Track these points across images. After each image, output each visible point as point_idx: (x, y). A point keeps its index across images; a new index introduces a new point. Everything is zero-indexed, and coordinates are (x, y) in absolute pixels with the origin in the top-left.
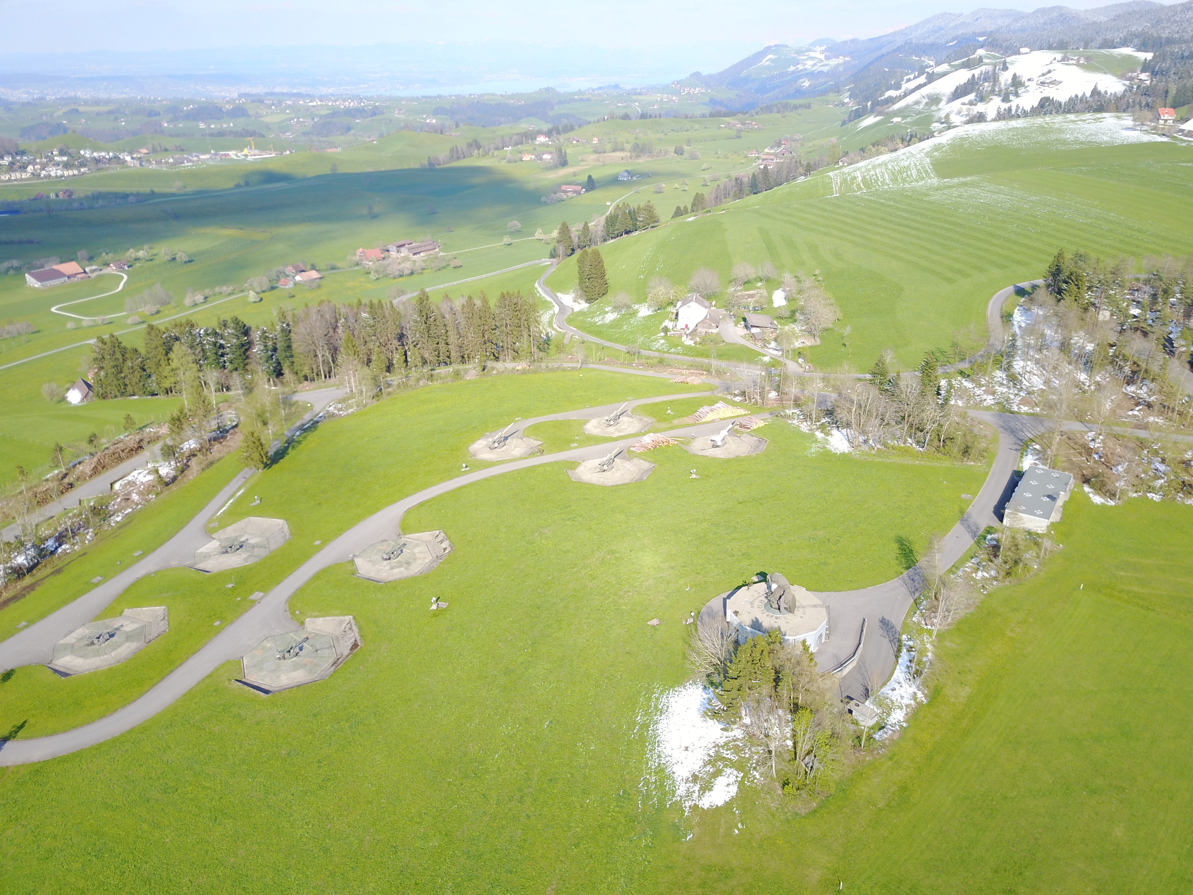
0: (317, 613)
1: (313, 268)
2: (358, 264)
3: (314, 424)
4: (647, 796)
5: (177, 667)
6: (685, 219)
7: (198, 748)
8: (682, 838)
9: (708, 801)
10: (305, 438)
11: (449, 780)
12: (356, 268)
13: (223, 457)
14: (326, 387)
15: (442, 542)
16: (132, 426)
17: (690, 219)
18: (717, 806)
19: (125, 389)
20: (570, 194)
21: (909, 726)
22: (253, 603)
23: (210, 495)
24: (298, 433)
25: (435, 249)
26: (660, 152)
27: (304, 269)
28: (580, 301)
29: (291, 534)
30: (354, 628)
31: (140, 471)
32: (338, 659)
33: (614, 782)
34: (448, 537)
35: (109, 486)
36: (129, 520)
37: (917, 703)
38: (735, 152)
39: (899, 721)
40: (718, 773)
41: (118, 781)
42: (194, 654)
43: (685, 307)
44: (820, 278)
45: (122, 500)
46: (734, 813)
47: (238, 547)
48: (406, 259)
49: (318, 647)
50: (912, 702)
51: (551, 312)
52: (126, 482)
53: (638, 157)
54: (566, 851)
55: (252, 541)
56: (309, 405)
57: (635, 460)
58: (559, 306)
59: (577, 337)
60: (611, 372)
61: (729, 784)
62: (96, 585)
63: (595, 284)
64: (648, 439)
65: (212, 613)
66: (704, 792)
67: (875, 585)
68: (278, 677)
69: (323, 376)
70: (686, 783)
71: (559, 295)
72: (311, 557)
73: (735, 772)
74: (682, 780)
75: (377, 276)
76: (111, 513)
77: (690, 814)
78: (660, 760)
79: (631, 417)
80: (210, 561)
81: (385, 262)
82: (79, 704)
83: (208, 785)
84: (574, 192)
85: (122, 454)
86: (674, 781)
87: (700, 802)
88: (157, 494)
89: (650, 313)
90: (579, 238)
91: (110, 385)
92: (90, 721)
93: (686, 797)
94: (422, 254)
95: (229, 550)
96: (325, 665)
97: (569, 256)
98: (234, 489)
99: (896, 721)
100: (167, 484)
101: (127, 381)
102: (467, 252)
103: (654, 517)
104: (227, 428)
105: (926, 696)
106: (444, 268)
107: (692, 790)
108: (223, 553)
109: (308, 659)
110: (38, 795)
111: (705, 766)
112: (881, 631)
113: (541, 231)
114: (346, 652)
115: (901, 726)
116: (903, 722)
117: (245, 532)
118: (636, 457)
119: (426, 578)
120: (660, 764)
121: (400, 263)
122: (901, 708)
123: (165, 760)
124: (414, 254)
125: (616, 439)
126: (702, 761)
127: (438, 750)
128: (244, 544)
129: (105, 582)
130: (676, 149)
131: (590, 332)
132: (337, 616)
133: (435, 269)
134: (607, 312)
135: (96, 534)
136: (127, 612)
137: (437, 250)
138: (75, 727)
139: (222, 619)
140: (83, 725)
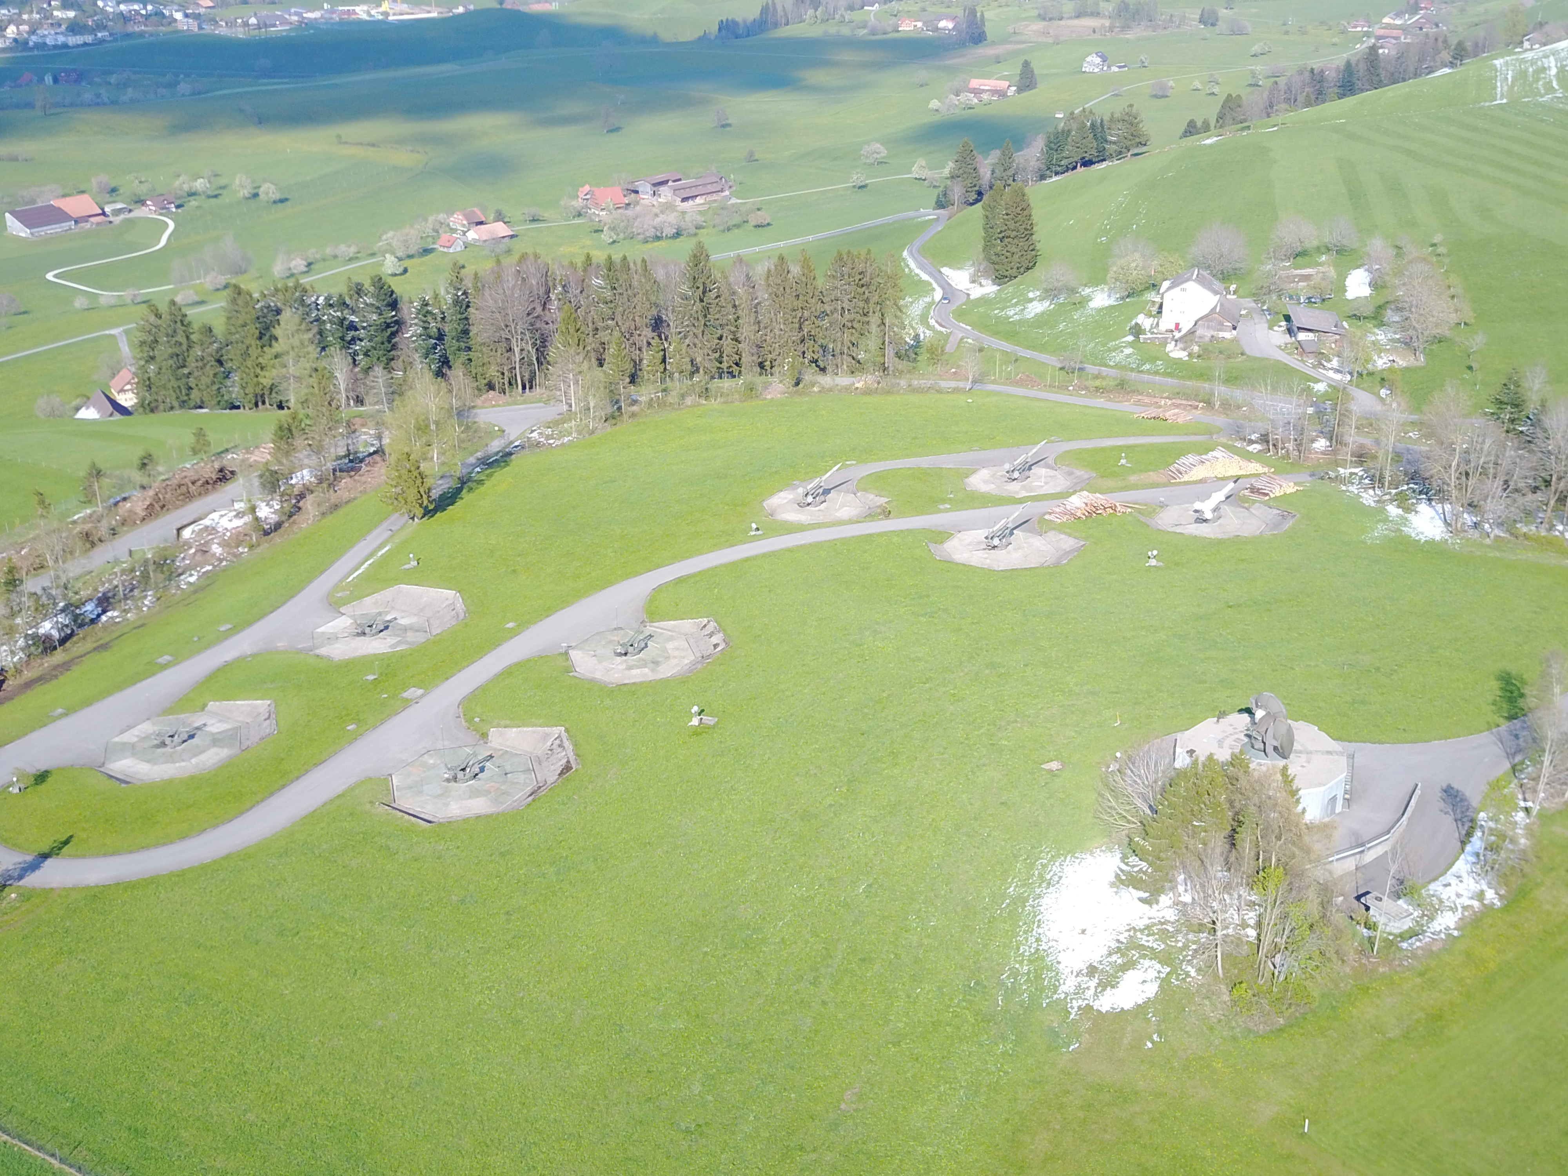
0: (508, 722)
1: (499, 217)
2: (580, 215)
3: (505, 457)
4: (1014, 990)
5: (292, 782)
6: (1198, 140)
7: (326, 884)
8: (1062, 1047)
9: (1106, 1002)
10: (490, 476)
11: (705, 949)
12: (577, 221)
13: (354, 499)
14: (525, 402)
15: (711, 635)
16: (207, 449)
17: (1208, 142)
18: (1122, 1009)
19: (187, 395)
20: (985, 96)
21: (1462, 936)
22: (407, 703)
23: (336, 553)
24: (478, 469)
25: (722, 191)
26: (1171, 21)
27: (483, 219)
28: (984, 282)
29: (467, 612)
30: (567, 744)
31: (223, 513)
32: (540, 788)
33: (962, 969)
34: (721, 628)
35: (175, 532)
36: (208, 582)
37: (1484, 905)
38: (1322, 23)
39: (1447, 928)
40: (1129, 965)
41: (212, 916)
42: (316, 765)
43: (1177, 289)
44: (1441, 250)
45: (196, 551)
46: (1149, 1020)
47: (382, 628)
48: (668, 207)
49: (508, 768)
50: (1476, 904)
51: (928, 299)
52: (201, 527)
53: (1125, 28)
54: (878, 1050)
55: (402, 622)
56: (496, 428)
57: (1051, 534)
58: (943, 289)
59: (970, 341)
60: (1026, 398)
61: (1145, 981)
62: (165, 667)
63: (1014, 249)
64: (1077, 502)
65: (344, 713)
66: (1104, 990)
67: (1446, 738)
68: (446, 805)
69: (520, 387)
70: (1077, 976)
71: (945, 270)
72: (499, 645)
73: (1158, 966)
74: (1072, 972)
75: (615, 237)
76: (180, 571)
77: (1077, 1017)
78: (1038, 945)
79: (1052, 468)
80: (337, 646)
81: (629, 212)
82: (149, 819)
83: (343, 930)
84: (994, 92)
85: (193, 488)
86: (1057, 974)
87: (1097, 1002)
88: (252, 547)
89: (1112, 302)
90: (993, 172)
91: (164, 387)
92: (167, 841)
93: (1075, 994)
94: (698, 200)
95: (367, 630)
96: (519, 795)
97: (972, 204)
98: (375, 545)
99: (1442, 927)
100: (266, 533)
101: (192, 382)
102: (781, 199)
103: (1074, 619)
104: (361, 455)
105: (1501, 897)
106: (737, 226)
107: (1085, 986)
108: (358, 635)
109: (492, 784)
110: (98, 925)
111: (1110, 954)
112: (1442, 805)
113: (923, 163)
114: (552, 778)
115: (1449, 935)
116: (1455, 929)
117: (393, 608)
118: (1054, 529)
119: (684, 682)
120: (1038, 949)
121: (656, 215)
122: (1453, 909)
123: (280, 896)
124: (684, 200)
125: (1021, 501)
126: (1106, 948)
127: (691, 910)
128: (391, 624)
129: (178, 664)
130: (1202, 15)
131: (996, 334)
132: (540, 726)
133: (721, 228)
134: (1031, 300)
135: (158, 599)
136: (212, 705)
137: (727, 193)
138: (146, 848)
139: (358, 721)
140: (156, 845)
